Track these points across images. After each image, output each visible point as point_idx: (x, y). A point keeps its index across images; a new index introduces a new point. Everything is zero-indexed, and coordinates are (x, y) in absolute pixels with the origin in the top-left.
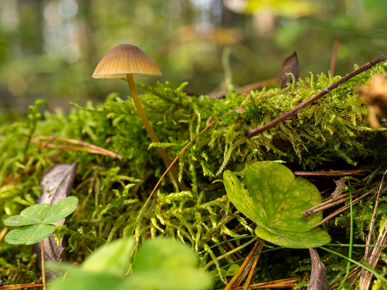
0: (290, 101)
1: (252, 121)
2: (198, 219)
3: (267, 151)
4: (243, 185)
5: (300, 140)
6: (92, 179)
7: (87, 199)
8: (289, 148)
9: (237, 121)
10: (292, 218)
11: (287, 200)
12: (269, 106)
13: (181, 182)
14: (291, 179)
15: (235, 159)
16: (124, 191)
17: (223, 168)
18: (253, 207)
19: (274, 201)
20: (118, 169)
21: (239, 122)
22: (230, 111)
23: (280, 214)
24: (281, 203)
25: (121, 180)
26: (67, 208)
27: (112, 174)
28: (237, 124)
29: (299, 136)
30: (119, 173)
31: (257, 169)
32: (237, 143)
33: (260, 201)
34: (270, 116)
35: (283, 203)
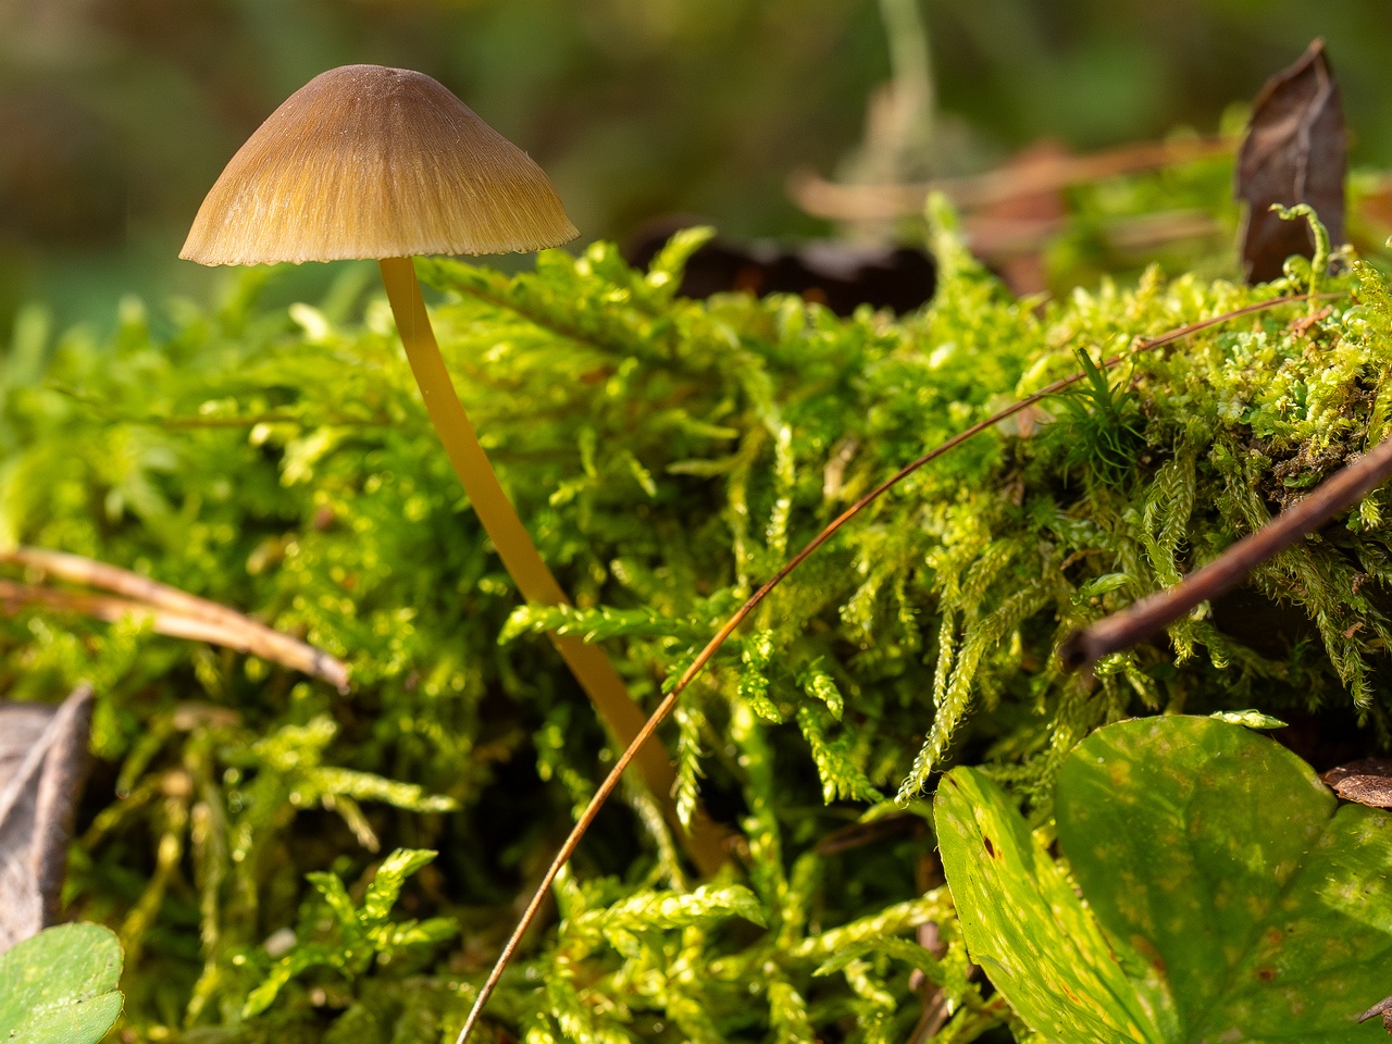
0: (1301, 378)
1: (1088, 480)
2: (792, 1027)
3: (1178, 662)
4: (1040, 838)
5: (1360, 604)
6: (176, 783)
7: (152, 900)
8: (1301, 639)
9: (997, 480)
10: (1318, 1026)
11: (1289, 926)
12: (1186, 398)
13: (691, 828)
14: (1309, 813)
15: (992, 692)
16: (374, 890)
17: (929, 763)
18: (1103, 967)
19: (1217, 926)
20: (323, 729)
21: (1015, 480)
22: (958, 411)
23: (1249, 1003)
24: (1254, 941)
25: (348, 796)
26: (61, 1001)
27: (288, 759)
28: (1004, 495)
29: (1357, 579)
30: (332, 756)
31: (1123, 757)
32: (1007, 614)
33: (1136, 929)
34: (1190, 461)
35: (1266, 941)
